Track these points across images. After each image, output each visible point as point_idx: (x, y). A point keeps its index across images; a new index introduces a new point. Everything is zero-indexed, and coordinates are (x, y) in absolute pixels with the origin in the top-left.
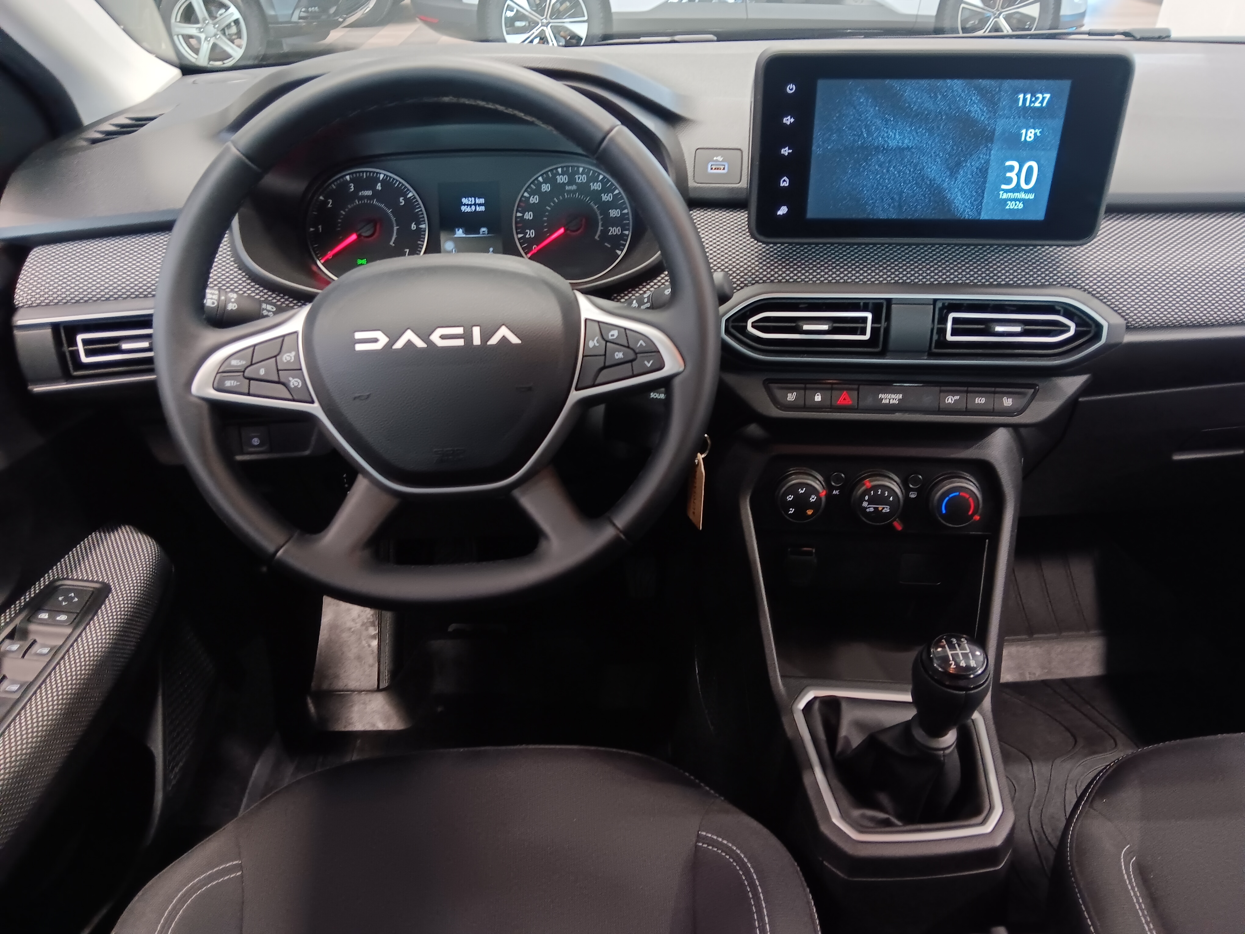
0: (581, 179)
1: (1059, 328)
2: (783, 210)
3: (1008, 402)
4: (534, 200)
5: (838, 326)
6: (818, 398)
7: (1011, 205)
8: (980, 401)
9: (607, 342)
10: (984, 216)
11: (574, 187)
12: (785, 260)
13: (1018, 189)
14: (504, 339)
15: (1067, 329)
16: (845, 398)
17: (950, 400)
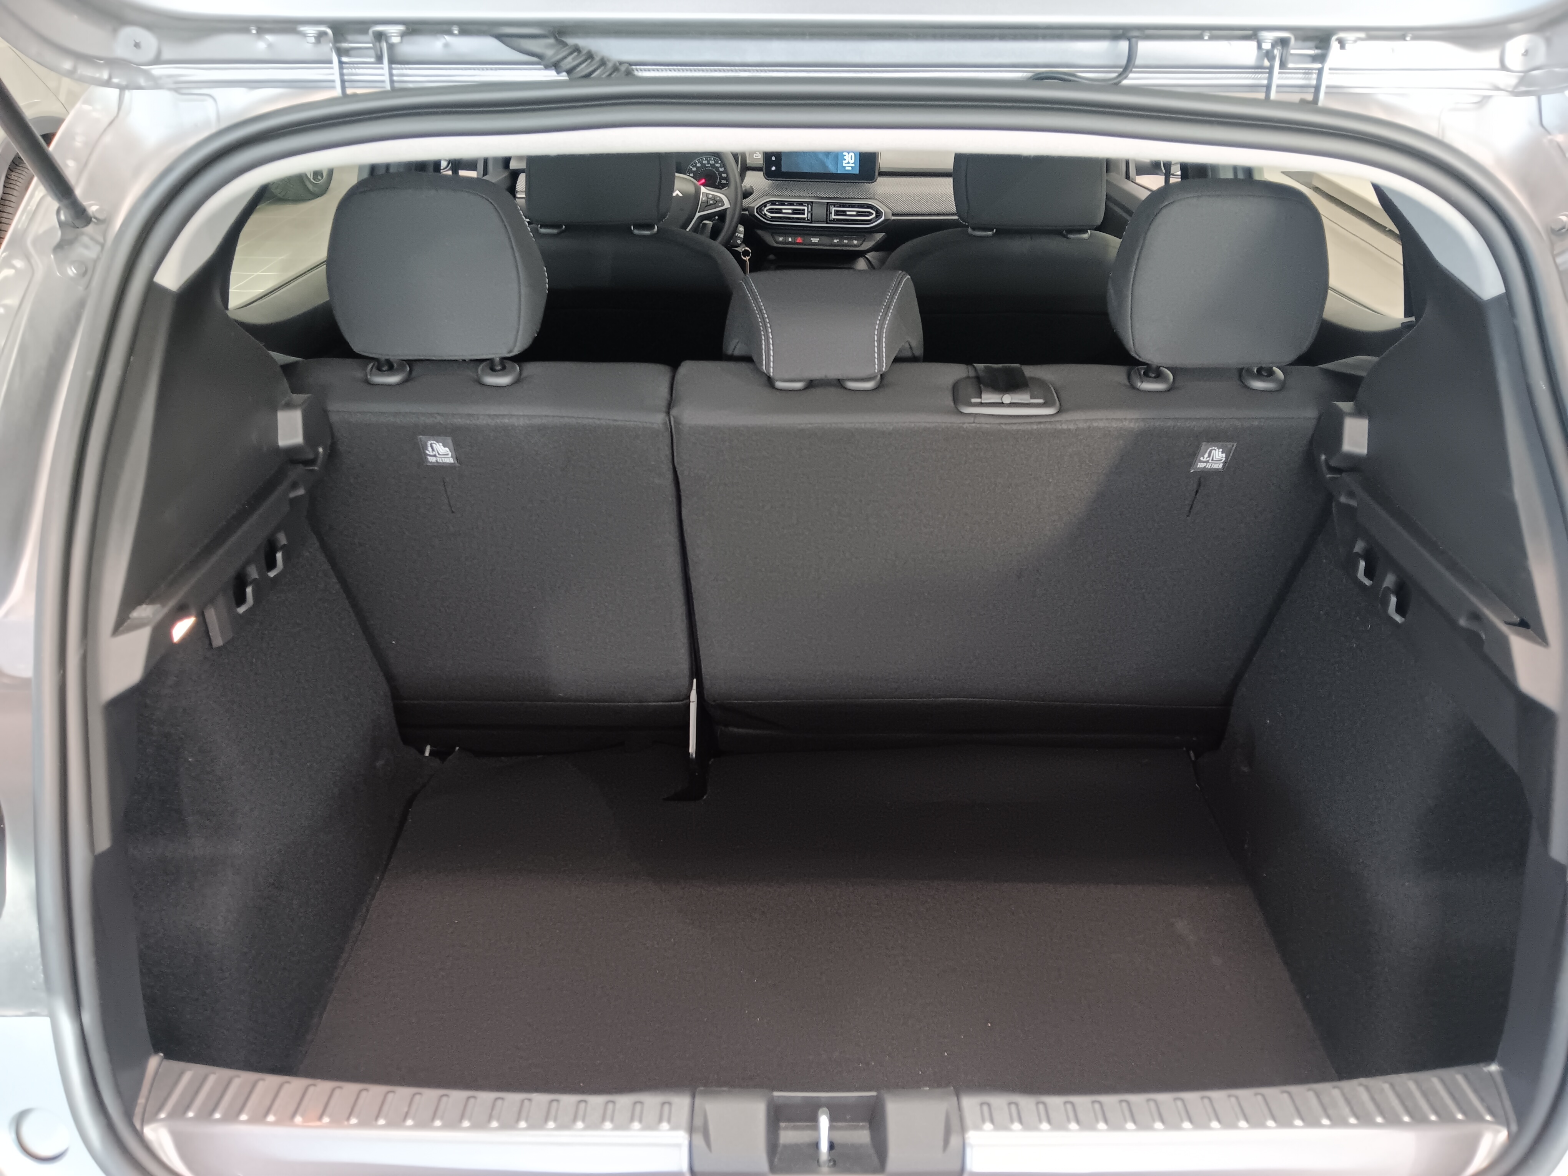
0: (712, 162)
1: (870, 214)
2: (774, 168)
3: (855, 242)
4: (694, 169)
5: (795, 212)
6: (790, 239)
7: (847, 168)
8: (846, 241)
9: (708, 198)
10: (839, 172)
11: (709, 165)
12: (777, 187)
13: (849, 163)
14: (677, 195)
15: (872, 214)
16: (799, 240)
17: (835, 241)
